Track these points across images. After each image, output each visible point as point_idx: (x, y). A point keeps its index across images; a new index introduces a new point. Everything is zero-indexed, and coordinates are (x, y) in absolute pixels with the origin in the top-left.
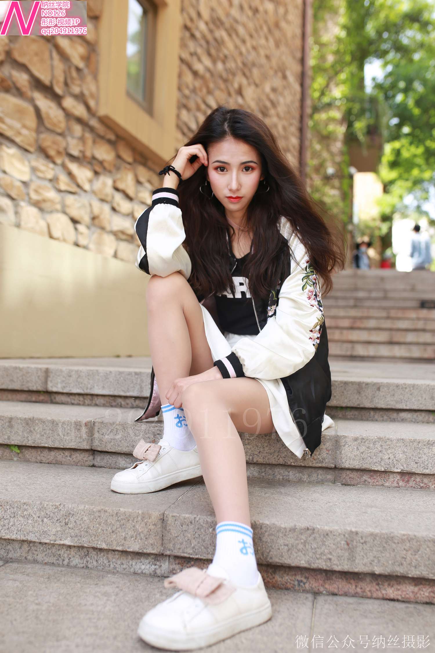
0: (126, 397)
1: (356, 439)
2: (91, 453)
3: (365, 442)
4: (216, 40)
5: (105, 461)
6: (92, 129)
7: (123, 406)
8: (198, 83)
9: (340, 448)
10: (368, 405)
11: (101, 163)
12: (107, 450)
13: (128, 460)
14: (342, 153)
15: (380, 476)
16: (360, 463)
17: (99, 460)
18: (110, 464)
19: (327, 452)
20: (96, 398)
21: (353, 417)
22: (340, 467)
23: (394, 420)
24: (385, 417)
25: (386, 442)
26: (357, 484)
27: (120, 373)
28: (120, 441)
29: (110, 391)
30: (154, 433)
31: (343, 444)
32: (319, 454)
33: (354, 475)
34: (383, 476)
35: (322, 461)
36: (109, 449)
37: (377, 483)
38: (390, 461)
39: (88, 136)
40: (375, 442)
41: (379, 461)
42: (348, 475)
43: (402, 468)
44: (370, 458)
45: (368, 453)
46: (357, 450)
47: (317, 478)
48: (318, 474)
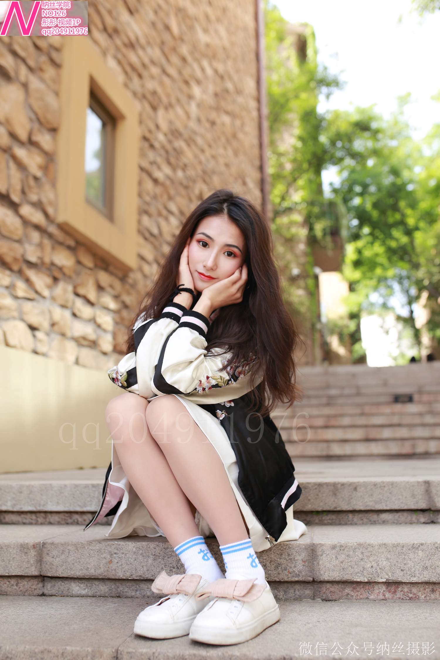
0: (83, 513)
1: (334, 547)
2: (40, 580)
3: (344, 550)
4: (175, 149)
5: (56, 588)
6: (50, 236)
7: (79, 522)
8: (158, 190)
9: (317, 559)
10: (345, 507)
11: (61, 269)
12: (58, 575)
13: (82, 585)
14: (306, 254)
15: (363, 587)
16: (340, 574)
17: (49, 587)
18: (62, 592)
19: (304, 564)
20: (49, 516)
21: (330, 521)
22: (319, 580)
23: (374, 523)
24: (365, 520)
25: (367, 549)
26: (339, 599)
27: (76, 486)
28: (73, 564)
29: (65, 507)
30: (110, 552)
31: (320, 553)
32: (295, 567)
33: (335, 588)
34: (367, 587)
35: (299, 575)
36: (60, 573)
37: (361, 596)
38: (373, 570)
39: (47, 242)
40: (355, 549)
41: (361, 571)
42: (329, 589)
43: (387, 577)
44: (351, 567)
45: (348, 562)
46: (336, 559)
47: (294, 595)
48: (295, 589)
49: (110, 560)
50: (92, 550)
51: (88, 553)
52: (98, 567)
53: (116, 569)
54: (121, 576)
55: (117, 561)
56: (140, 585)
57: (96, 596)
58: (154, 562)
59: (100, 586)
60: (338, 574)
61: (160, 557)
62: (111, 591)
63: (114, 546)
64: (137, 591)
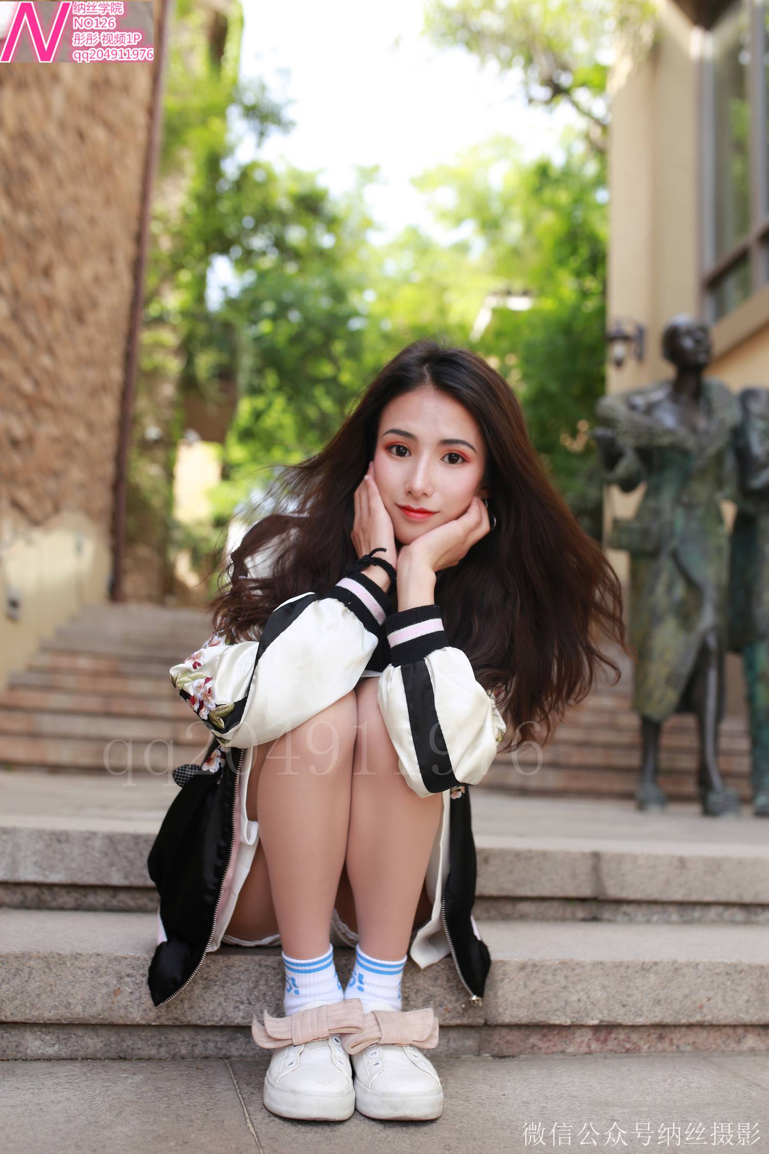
1: (523, 967)
3: (538, 971)
14: (173, 404)
15: (558, 1034)
16: (529, 1013)
22: (495, 1023)
25: (573, 970)
26: (520, 1053)
28: (38, 996)
30: (118, 972)
31: (500, 977)
32: (457, 1000)
33: (514, 1036)
34: (566, 1034)
35: (463, 1014)
38: (581, 1006)
40: (556, 970)
41: (561, 1006)
42: (504, 1037)
43: (600, 1016)
44: (548, 1001)
45: (543, 993)
46: (524, 988)
47: (446, 1048)
48: (449, 1039)
49: (116, 988)
50: (80, 968)
51: (72, 975)
52: (90, 1002)
53: (127, 1006)
54: (137, 1020)
55: (130, 990)
56: (168, 1036)
57: (77, 1059)
58: (204, 991)
59: (85, 1039)
60: (526, 1014)
61: (218, 983)
62: (107, 1048)
63: (127, 962)
64: (160, 1046)
